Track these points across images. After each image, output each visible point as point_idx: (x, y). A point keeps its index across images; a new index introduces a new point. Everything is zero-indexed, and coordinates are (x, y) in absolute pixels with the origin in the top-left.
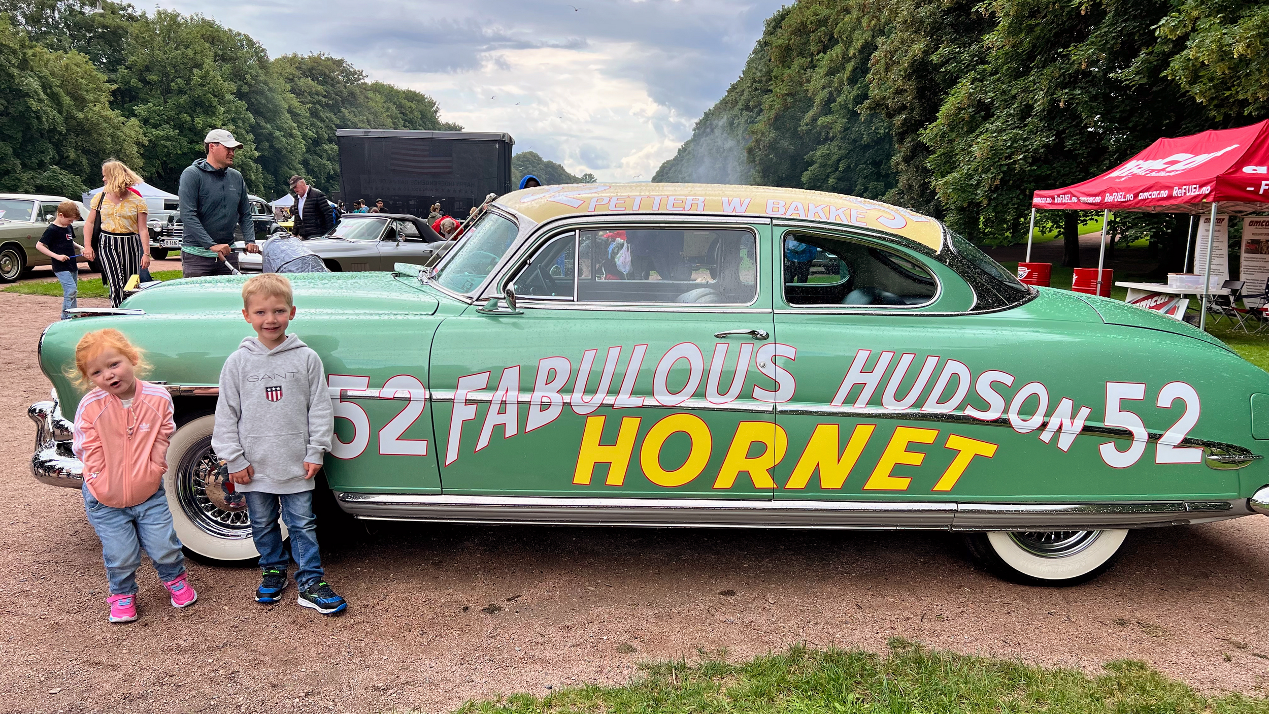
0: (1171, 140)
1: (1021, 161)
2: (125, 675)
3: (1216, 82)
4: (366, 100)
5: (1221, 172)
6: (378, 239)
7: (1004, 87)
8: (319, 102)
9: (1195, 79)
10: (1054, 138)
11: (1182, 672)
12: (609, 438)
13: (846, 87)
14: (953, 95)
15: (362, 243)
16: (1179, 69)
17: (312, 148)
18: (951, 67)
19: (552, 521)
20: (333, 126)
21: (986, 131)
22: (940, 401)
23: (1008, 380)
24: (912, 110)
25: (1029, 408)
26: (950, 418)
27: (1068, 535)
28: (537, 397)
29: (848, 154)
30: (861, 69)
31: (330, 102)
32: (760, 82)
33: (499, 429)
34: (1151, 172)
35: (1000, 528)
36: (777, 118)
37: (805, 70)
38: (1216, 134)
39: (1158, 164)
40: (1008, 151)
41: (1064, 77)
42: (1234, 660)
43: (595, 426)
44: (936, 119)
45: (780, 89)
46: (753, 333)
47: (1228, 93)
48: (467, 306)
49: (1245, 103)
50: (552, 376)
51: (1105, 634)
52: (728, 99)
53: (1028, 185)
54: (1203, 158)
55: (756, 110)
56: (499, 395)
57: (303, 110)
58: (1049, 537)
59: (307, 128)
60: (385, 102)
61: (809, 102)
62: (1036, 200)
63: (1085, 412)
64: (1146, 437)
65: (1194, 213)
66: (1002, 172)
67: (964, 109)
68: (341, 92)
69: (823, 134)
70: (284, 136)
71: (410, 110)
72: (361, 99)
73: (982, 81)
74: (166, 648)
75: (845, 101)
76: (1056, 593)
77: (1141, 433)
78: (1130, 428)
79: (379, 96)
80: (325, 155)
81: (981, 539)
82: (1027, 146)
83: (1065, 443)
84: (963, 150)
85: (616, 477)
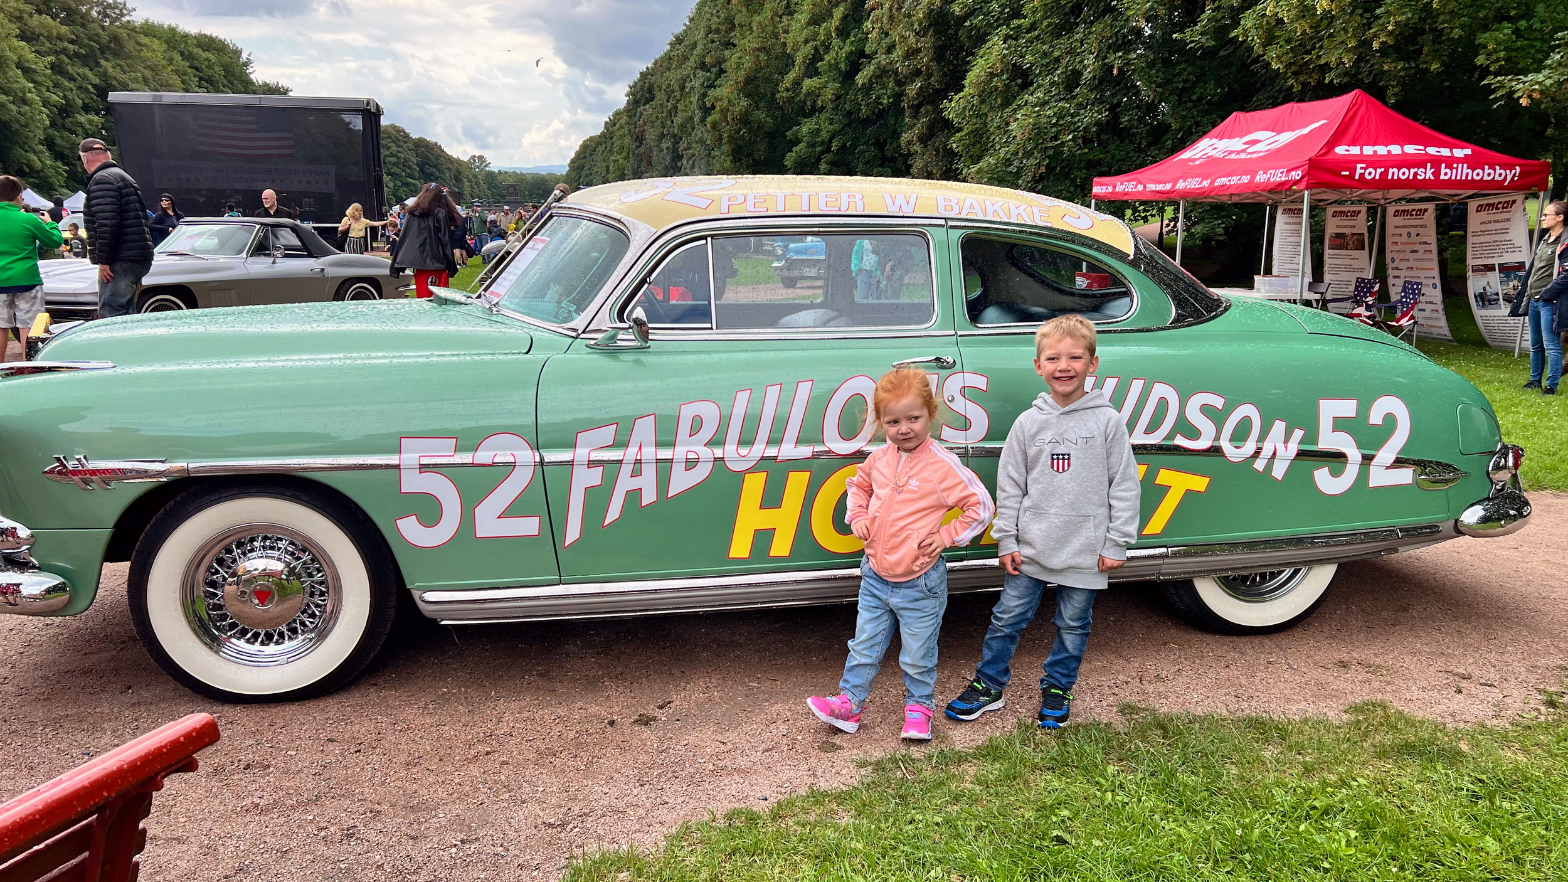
0: (1247, 114)
1: (1070, 143)
2: (201, 848)
3: (1294, 44)
4: (138, 47)
5: (1312, 153)
6: (244, 255)
7: (1044, 47)
8: (64, 51)
9: (1269, 40)
10: (1107, 113)
11: (1420, 708)
12: (772, 499)
13: (836, 42)
14: (981, 57)
15: (221, 260)
16: (1250, 28)
17: (59, 121)
18: (978, 20)
19: (700, 607)
20: (90, 87)
21: (1025, 105)
22: (1147, 432)
23: (1218, 402)
24: (930, 75)
25: (1240, 435)
26: (1160, 449)
27: (1273, 575)
28: (680, 452)
29: (843, 128)
30: (852, 16)
31: (82, 51)
32: (718, 31)
33: (634, 495)
34: (1229, 154)
35: (1203, 573)
36: (749, 81)
37: (781, 17)
38: (1298, 107)
39: (1236, 144)
40: (1054, 129)
41: (1117, 37)
42: (1464, 691)
43: (754, 485)
44: (961, 88)
45: (749, 41)
46: (938, 359)
47: (1308, 58)
48: (572, 340)
49: (1325, 68)
50: (697, 425)
51: (1332, 679)
52: (673, 53)
53: (1079, 173)
54: (1286, 137)
55: (714, 70)
56: (631, 453)
57: (42, 65)
58: (1254, 579)
59: (48, 91)
60: (165, 51)
61: (787, 61)
62: (1096, 190)
63: (1298, 434)
64: (1360, 459)
65: (1270, 202)
66: (1048, 157)
67: (997, 75)
68: (97, 35)
69: (809, 103)
70: (13, 103)
71: (206, 63)
72: (130, 46)
73: (1016, 39)
74: (239, 809)
75: (836, 59)
76: (1268, 642)
77: (1354, 455)
78: (1343, 450)
79: (157, 42)
80: (80, 131)
81: (1186, 586)
82: (1075, 123)
83: (1279, 471)
84: (999, 128)
85: (781, 547)
